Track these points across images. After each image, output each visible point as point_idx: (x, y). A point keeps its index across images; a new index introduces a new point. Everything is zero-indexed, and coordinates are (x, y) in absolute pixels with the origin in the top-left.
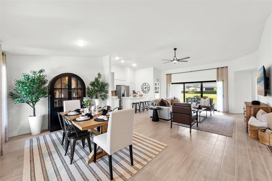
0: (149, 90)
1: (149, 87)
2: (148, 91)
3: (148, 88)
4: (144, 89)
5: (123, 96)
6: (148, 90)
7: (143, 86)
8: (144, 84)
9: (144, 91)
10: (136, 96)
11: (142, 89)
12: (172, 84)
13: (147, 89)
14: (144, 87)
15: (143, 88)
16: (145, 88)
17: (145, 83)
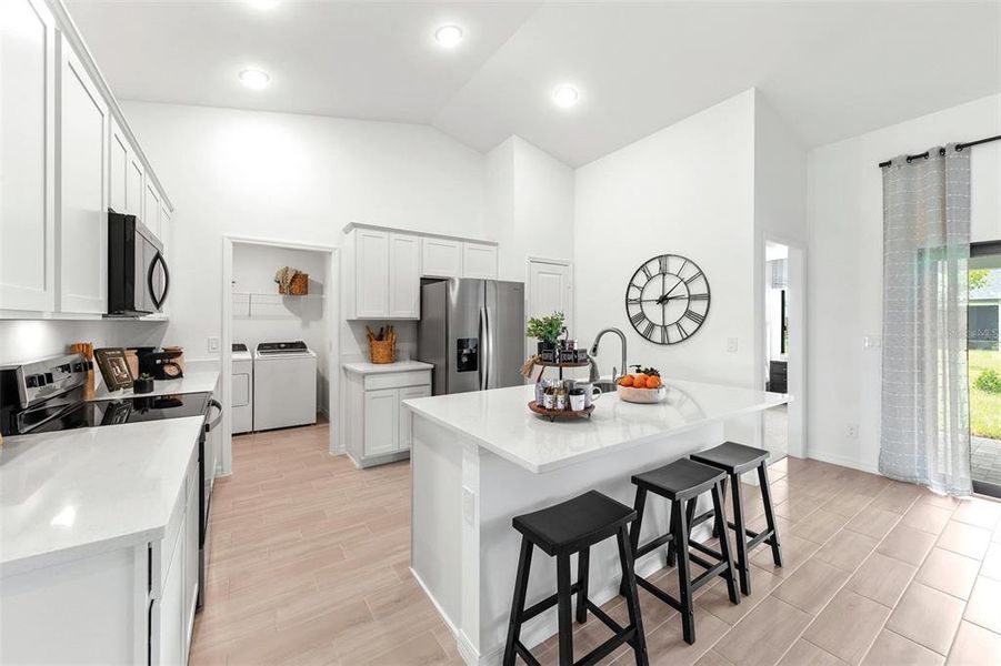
0: (701, 320)
1: (698, 288)
2: (689, 326)
3: (691, 298)
4: (654, 313)
5: (462, 367)
6: (689, 314)
7: (641, 279)
8: (654, 268)
9: (652, 326)
10: (578, 403)
11: (635, 310)
12: (977, 249)
13: (675, 310)
14: (654, 291)
15: (640, 302)
16: (663, 300)
17: (662, 258)
